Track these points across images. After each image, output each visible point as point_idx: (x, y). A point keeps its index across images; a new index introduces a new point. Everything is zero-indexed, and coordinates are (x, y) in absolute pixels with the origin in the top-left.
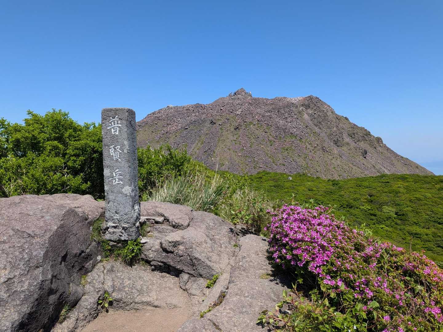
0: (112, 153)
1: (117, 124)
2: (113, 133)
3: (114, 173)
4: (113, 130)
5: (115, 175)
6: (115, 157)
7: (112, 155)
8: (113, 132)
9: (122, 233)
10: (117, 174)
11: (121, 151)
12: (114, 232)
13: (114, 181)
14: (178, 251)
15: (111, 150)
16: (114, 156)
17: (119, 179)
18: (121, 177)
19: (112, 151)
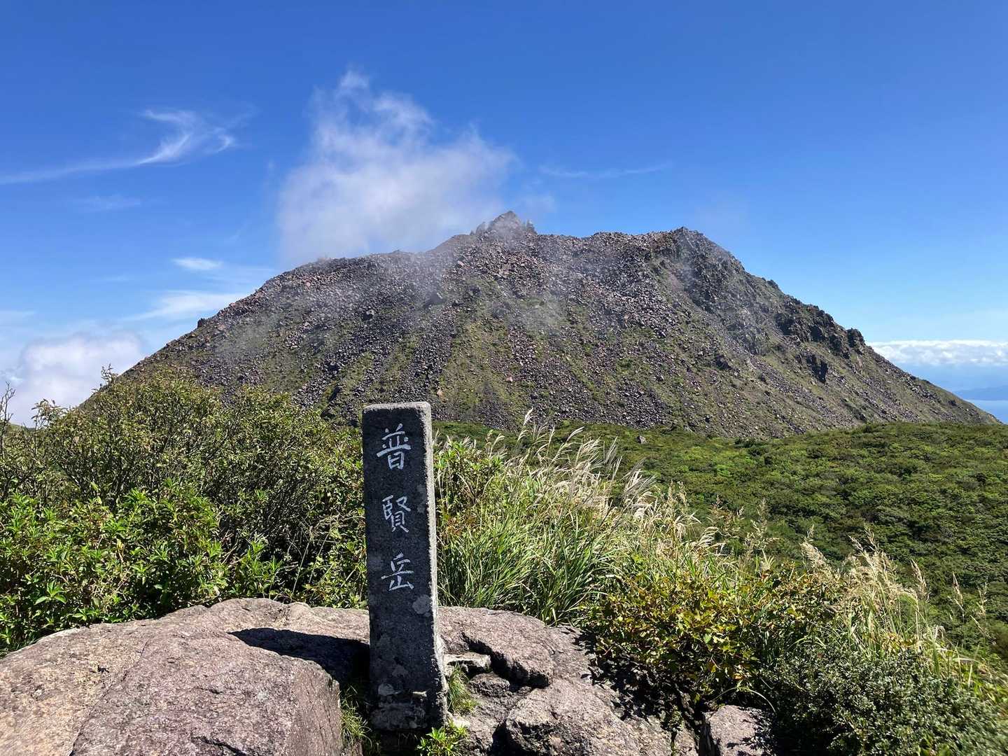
0: (388, 514)
1: (402, 443)
2: (391, 467)
3: (392, 562)
4: (390, 461)
5: (393, 569)
6: (395, 523)
7: (387, 518)
8: (390, 464)
9: (412, 709)
10: (400, 565)
11: (409, 510)
12: (392, 709)
13: (393, 582)
14: (547, 749)
15: (384, 507)
16: (393, 521)
17: (405, 578)
18: (409, 572)
19: (389, 510)
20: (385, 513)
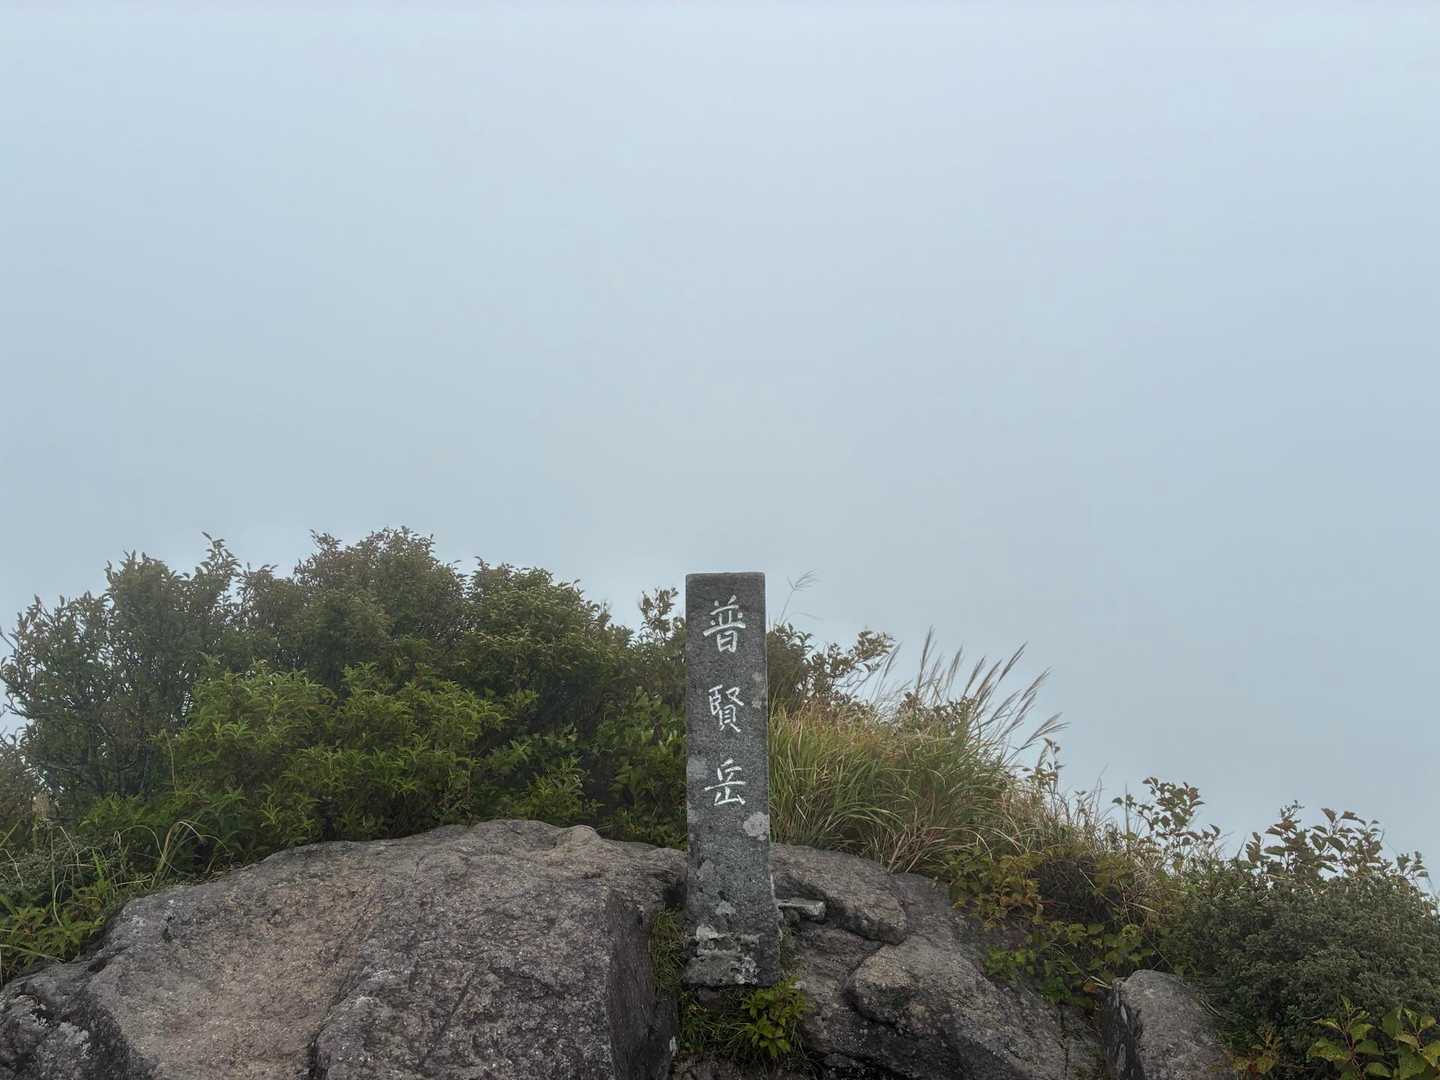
0: (715, 708)
1: (735, 619)
2: (721, 650)
3: (719, 770)
4: (720, 641)
5: (721, 778)
6: (724, 720)
7: (714, 713)
8: (719, 645)
9: (740, 960)
10: (729, 773)
11: (741, 704)
12: (714, 958)
13: (719, 795)
14: (908, 1019)
15: (711, 699)
16: (721, 717)
17: (735, 791)
18: (739, 783)
19: (717, 703)
20: (712, 708)
